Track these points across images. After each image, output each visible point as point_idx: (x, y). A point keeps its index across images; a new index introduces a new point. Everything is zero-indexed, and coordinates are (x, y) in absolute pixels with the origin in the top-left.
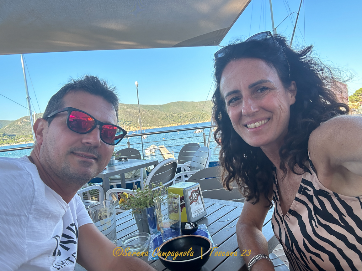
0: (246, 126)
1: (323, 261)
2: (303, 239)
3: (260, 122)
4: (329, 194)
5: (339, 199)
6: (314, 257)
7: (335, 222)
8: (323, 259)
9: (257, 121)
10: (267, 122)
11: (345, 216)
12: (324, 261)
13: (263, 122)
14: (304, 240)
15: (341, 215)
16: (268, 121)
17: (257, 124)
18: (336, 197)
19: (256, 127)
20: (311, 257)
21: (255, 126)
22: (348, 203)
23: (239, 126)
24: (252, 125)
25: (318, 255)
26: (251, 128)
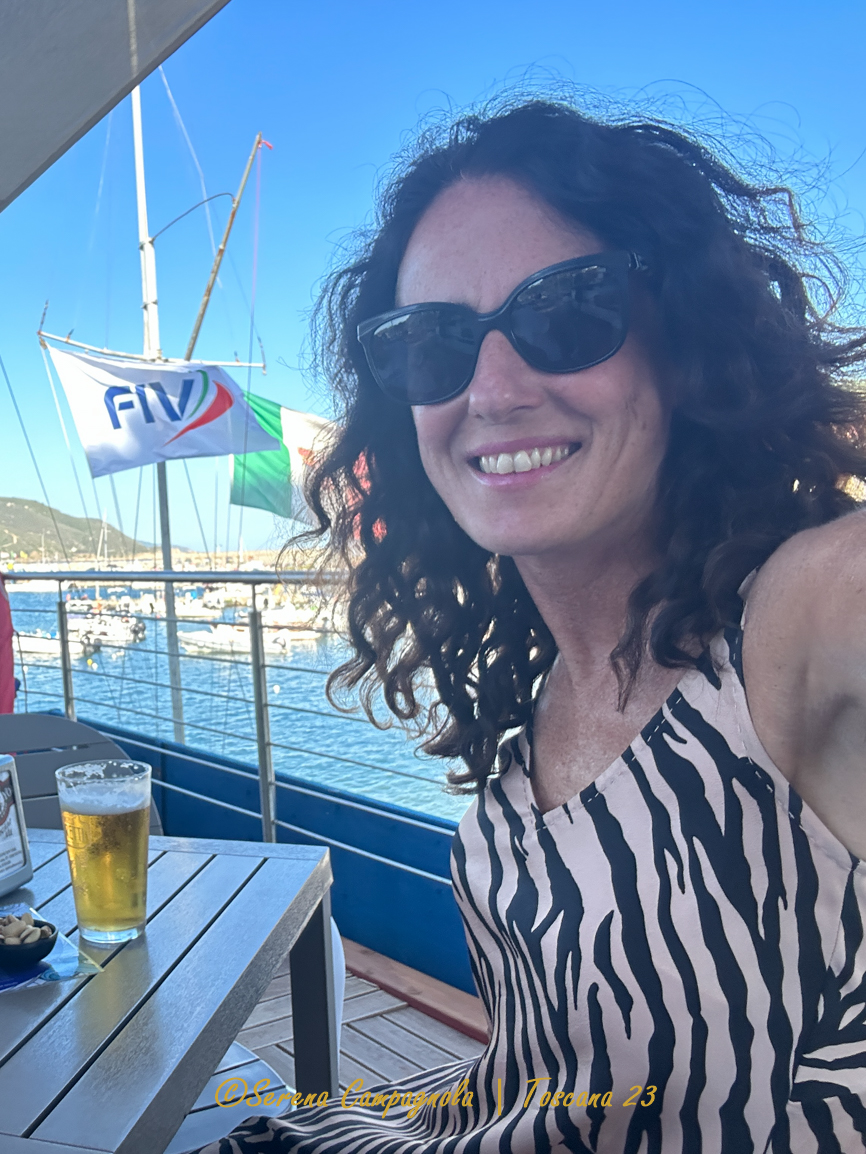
0: (474, 462)
1: (625, 1035)
2: (612, 912)
3: (536, 454)
4: (773, 787)
5: (795, 823)
6: (606, 996)
7: (745, 904)
8: (632, 1026)
9: (528, 446)
10: (564, 459)
11: (786, 908)
12: (629, 1037)
13: (548, 454)
14: (610, 916)
15: (776, 889)
16: (570, 454)
17: (522, 460)
18: (790, 809)
19: (514, 472)
20: (594, 988)
21: (513, 465)
22: (817, 857)
23: (445, 461)
24: (502, 463)
25: (625, 1001)
26: (494, 476)
